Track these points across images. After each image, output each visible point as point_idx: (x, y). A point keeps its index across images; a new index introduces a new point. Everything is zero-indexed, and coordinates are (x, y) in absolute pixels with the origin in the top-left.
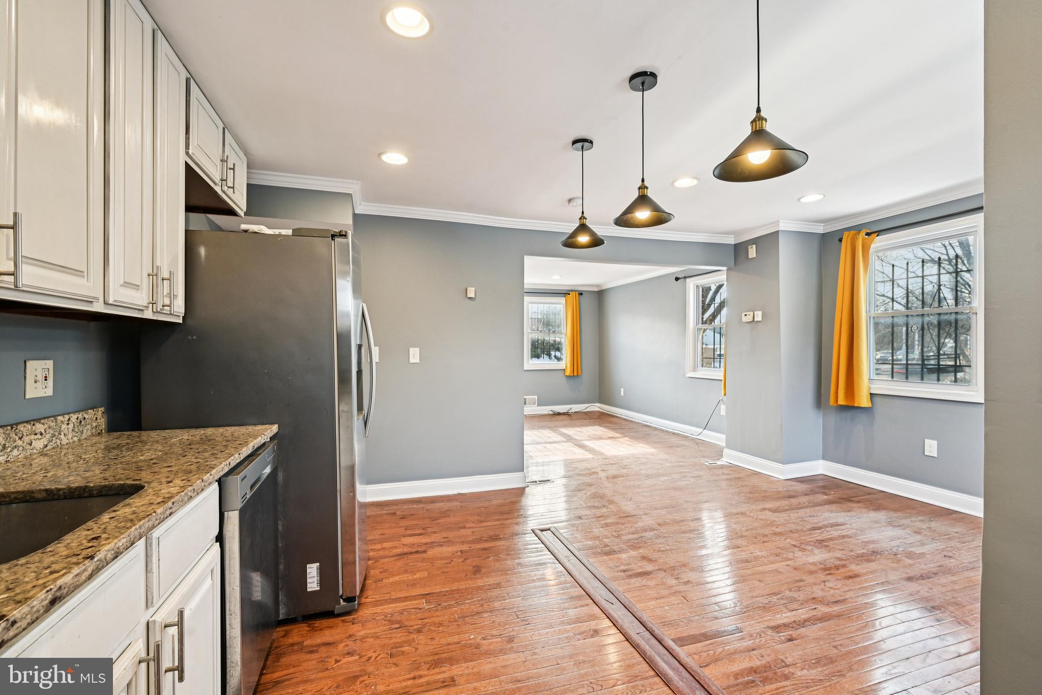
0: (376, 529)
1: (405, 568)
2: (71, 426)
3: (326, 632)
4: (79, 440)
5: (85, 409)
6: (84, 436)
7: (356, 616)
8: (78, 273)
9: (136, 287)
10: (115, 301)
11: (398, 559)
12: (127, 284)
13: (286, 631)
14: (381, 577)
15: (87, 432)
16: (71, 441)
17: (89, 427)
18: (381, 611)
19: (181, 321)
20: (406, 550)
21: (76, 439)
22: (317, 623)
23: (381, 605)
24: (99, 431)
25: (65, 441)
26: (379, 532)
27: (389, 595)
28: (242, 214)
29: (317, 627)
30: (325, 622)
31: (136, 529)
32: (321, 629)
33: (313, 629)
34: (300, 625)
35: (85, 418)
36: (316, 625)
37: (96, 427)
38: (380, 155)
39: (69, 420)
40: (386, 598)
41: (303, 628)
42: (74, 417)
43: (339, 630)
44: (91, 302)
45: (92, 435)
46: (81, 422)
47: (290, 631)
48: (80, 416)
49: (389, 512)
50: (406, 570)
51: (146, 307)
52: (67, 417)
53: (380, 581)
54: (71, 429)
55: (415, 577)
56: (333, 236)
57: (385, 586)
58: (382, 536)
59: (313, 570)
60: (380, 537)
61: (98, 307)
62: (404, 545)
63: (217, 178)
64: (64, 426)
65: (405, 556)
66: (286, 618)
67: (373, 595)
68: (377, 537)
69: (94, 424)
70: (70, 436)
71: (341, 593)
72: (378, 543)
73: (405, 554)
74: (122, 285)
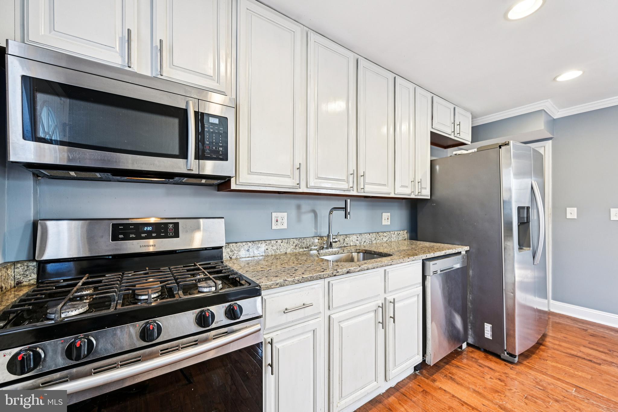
0: (561, 332)
1: (571, 364)
2: (395, 235)
3: (493, 363)
4: (398, 241)
5: (400, 231)
6: (399, 240)
7: (515, 367)
8: (385, 185)
9: (406, 187)
10: (397, 193)
11: (568, 356)
12: (402, 186)
13: (473, 351)
14: (546, 358)
15: (401, 238)
16: (395, 240)
17: (401, 236)
18: (534, 374)
19: (429, 198)
20: (579, 354)
21: (397, 240)
22: (490, 357)
23: (537, 372)
24: (405, 239)
25: (393, 240)
26: (563, 335)
27: (546, 370)
28: (470, 143)
29: (489, 358)
30: (494, 359)
31: (376, 264)
32: (491, 361)
33: (487, 358)
34: (481, 352)
35: (400, 233)
36: (489, 357)
37: (404, 237)
38: (555, 79)
39: (394, 233)
40: (542, 370)
41: (482, 354)
42: (396, 232)
43: (500, 367)
44: (390, 194)
45: (402, 240)
46: (398, 234)
47: (475, 352)
48: (398, 232)
49: (579, 327)
50: (571, 365)
51: (411, 194)
52: (394, 232)
53: (544, 360)
54: (395, 237)
55: (576, 373)
56: (500, 147)
57: (546, 364)
58: (564, 338)
59: (488, 328)
60: (561, 338)
61: (392, 195)
62: (580, 351)
63: (450, 132)
64: (393, 235)
65: (577, 358)
66: (474, 344)
67: (533, 364)
68: (559, 337)
69: (403, 236)
70: (395, 239)
71: (505, 348)
72: (557, 340)
73: (577, 356)
74: (400, 187)
